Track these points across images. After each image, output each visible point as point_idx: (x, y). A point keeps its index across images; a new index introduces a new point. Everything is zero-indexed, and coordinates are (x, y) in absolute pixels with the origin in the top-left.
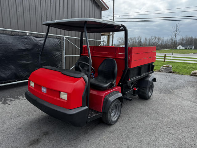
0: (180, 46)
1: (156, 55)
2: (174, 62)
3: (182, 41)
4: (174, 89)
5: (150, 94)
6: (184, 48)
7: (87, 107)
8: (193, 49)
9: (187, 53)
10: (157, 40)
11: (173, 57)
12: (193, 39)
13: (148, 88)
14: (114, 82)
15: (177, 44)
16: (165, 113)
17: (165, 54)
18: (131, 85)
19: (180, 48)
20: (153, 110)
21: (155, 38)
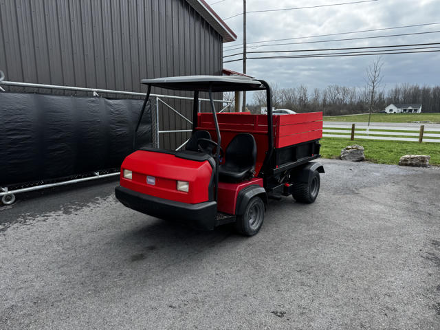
0: (392, 107)
1: (324, 126)
2: (372, 141)
3: (396, 95)
4: (361, 188)
5: (313, 194)
6: (400, 110)
7: (214, 203)
8: (420, 111)
9: (405, 122)
10: (341, 94)
11: (370, 130)
12: (420, 91)
13: (310, 184)
14: (253, 169)
15: (386, 102)
16: (338, 222)
17: (353, 125)
18: (281, 179)
19: (391, 110)
20: (317, 218)
21: (337, 89)
